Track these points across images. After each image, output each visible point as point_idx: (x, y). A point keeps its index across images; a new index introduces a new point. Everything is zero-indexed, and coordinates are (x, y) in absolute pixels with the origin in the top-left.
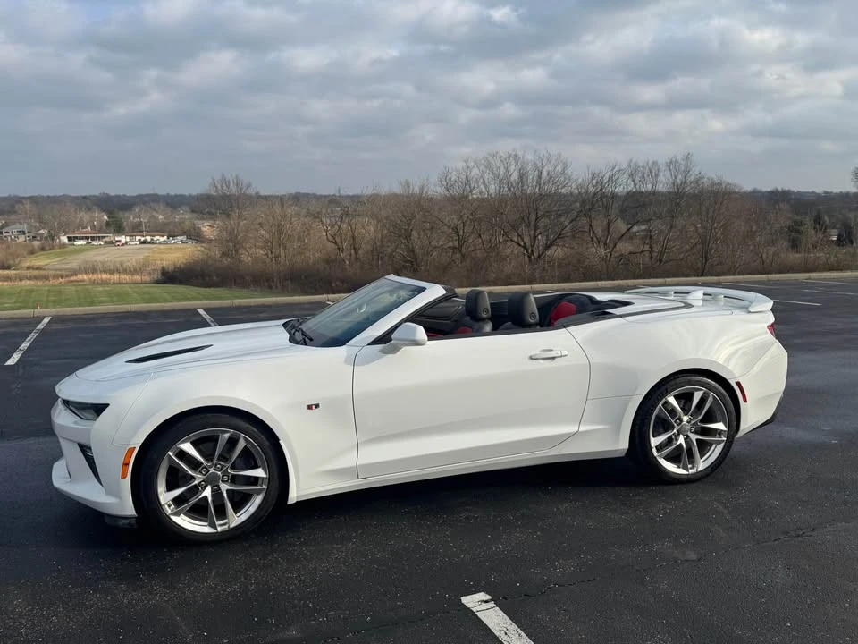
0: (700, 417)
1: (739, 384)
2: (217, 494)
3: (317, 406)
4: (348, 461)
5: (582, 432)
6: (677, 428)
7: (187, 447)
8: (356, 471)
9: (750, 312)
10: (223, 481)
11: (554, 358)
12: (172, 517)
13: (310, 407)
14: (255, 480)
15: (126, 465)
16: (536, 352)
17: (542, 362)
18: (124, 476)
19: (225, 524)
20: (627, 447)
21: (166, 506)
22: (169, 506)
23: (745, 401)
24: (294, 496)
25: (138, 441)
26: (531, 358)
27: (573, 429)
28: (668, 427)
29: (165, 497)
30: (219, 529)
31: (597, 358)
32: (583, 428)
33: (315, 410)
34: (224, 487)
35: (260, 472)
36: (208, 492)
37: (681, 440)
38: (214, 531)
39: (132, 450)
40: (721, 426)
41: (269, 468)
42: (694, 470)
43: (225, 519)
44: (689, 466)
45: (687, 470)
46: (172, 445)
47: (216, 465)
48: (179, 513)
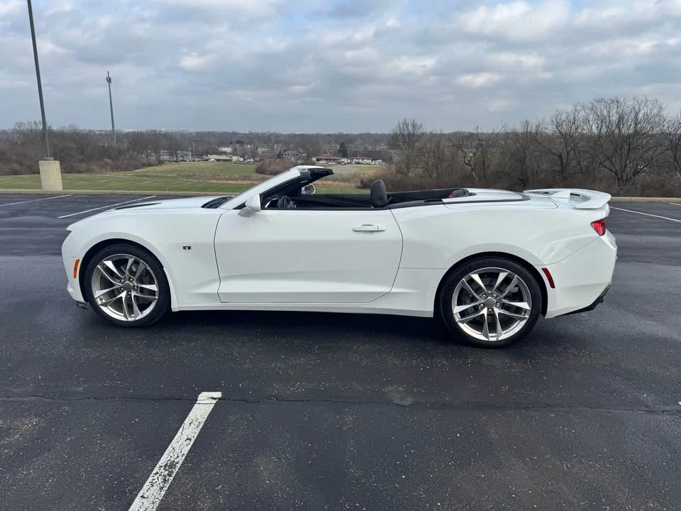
0: (504, 295)
1: (546, 271)
2: (129, 298)
3: (189, 248)
4: (213, 289)
5: (394, 294)
6: (481, 301)
7: (109, 264)
8: (218, 295)
9: (576, 209)
10: (134, 289)
11: (372, 232)
12: (101, 307)
13: (184, 248)
14: (152, 292)
15: (76, 269)
16: (358, 227)
17: (361, 233)
18: (75, 277)
19: (133, 317)
20: (433, 310)
21: (98, 299)
22: (101, 300)
23: (553, 286)
24: (175, 306)
25: (81, 257)
26: (354, 230)
27: (386, 289)
29: (98, 293)
30: (129, 319)
31: (409, 234)
32: (394, 290)
33: (188, 250)
34: (133, 294)
35: (154, 287)
36: (123, 295)
37: (485, 312)
38: (126, 320)
39: (78, 261)
40: (525, 305)
41: (159, 286)
42: (494, 339)
43: (133, 314)
44: (490, 335)
45: (487, 337)
46: (99, 261)
47: (130, 278)
48: (105, 305)
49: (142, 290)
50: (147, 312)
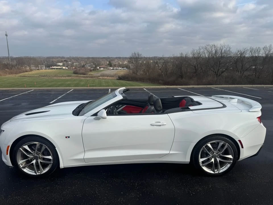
0: (221, 152)
1: (240, 141)
2: (37, 163)
3: (69, 137)
4: (81, 156)
5: (171, 154)
6: (211, 155)
7: (26, 147)
8: (84, 160)
9: (250, 112)
10: (39, 158)
11: (160, 125)
13: (66, 137)
14: (49, 160)
15: (7, 151)
16: (153, 123)
17: (155, 126)
19: (39, 172)
20: (189, 161)
21: (20, 165)
22: (22, 165)
23: (242, 147)
24: (62, 166)
25: (10, 144)
26: (151, 125)
27: (167, 152)
28: (207, 155)
29: (21, 162)
30: (37, 174)
31: (178, 125)
32: (171, 152)
33: (68, 138)
34: (39, 161)
35: (50, 157)
36: (34, 162)
37: (213, 160)
38: (36, 174)
39: (9, 146)
40: (230, 156)
41: (53, 156)
42: (217, 172)
43: (39, 171)
44: (215, 170)
45: (214, 172)
46: (21, 146)
47: (37, 153)
48: (24, 168)
49: (44, 159)
50: (47, 170)
